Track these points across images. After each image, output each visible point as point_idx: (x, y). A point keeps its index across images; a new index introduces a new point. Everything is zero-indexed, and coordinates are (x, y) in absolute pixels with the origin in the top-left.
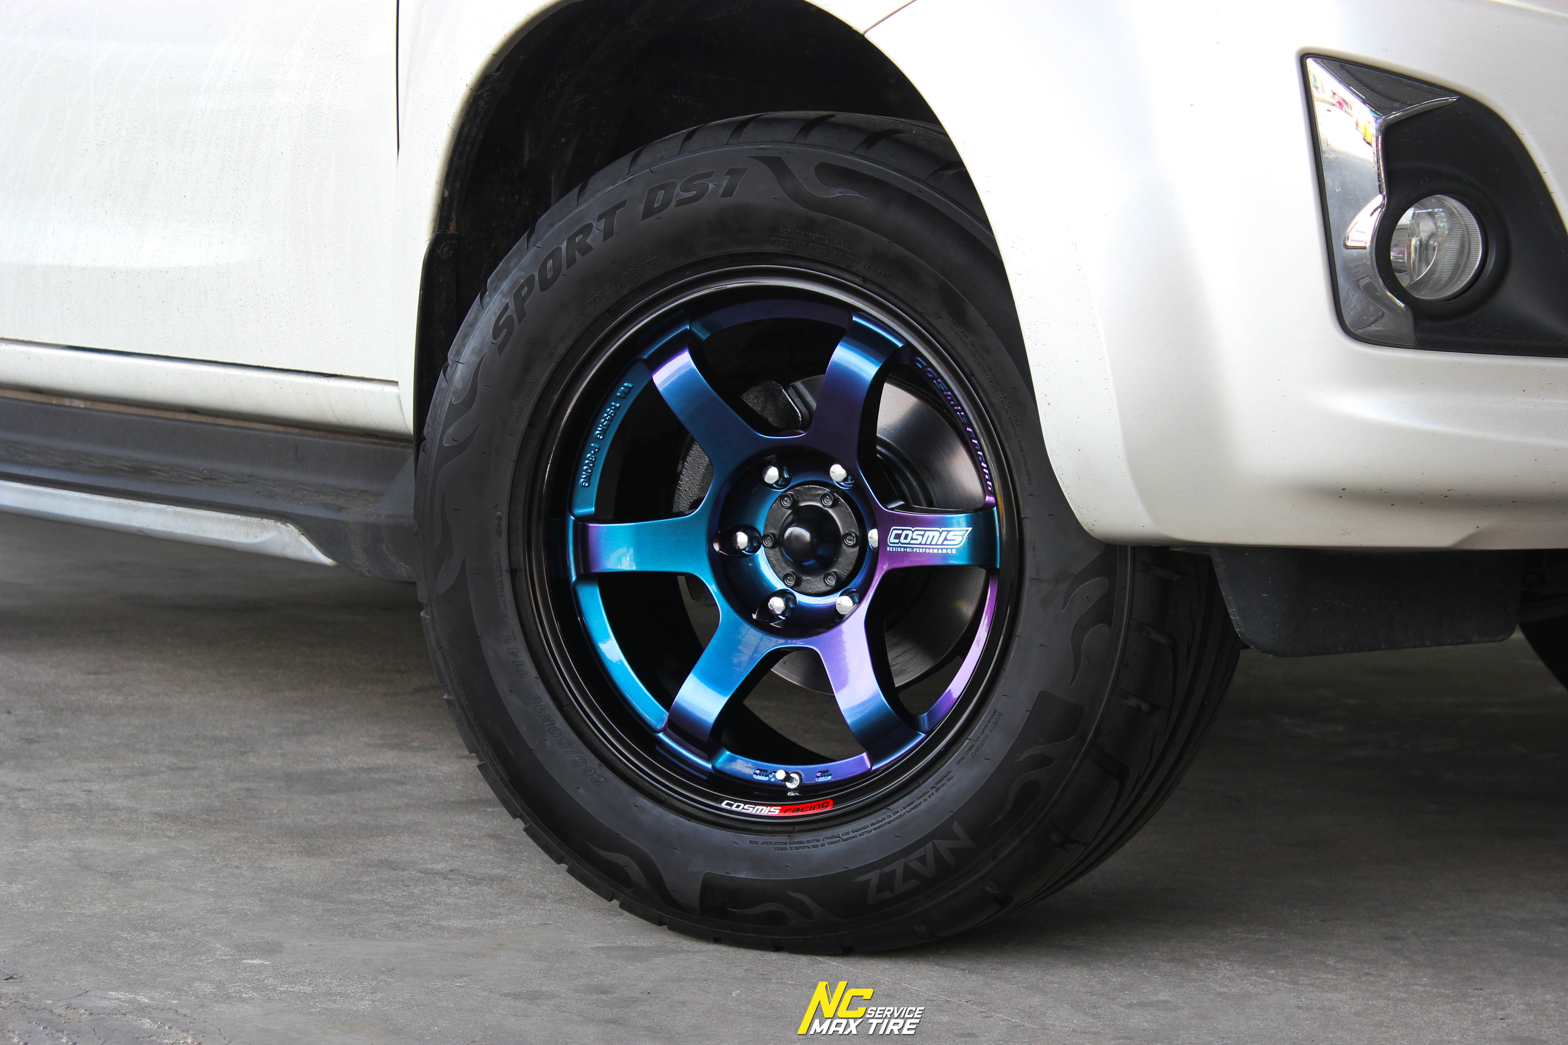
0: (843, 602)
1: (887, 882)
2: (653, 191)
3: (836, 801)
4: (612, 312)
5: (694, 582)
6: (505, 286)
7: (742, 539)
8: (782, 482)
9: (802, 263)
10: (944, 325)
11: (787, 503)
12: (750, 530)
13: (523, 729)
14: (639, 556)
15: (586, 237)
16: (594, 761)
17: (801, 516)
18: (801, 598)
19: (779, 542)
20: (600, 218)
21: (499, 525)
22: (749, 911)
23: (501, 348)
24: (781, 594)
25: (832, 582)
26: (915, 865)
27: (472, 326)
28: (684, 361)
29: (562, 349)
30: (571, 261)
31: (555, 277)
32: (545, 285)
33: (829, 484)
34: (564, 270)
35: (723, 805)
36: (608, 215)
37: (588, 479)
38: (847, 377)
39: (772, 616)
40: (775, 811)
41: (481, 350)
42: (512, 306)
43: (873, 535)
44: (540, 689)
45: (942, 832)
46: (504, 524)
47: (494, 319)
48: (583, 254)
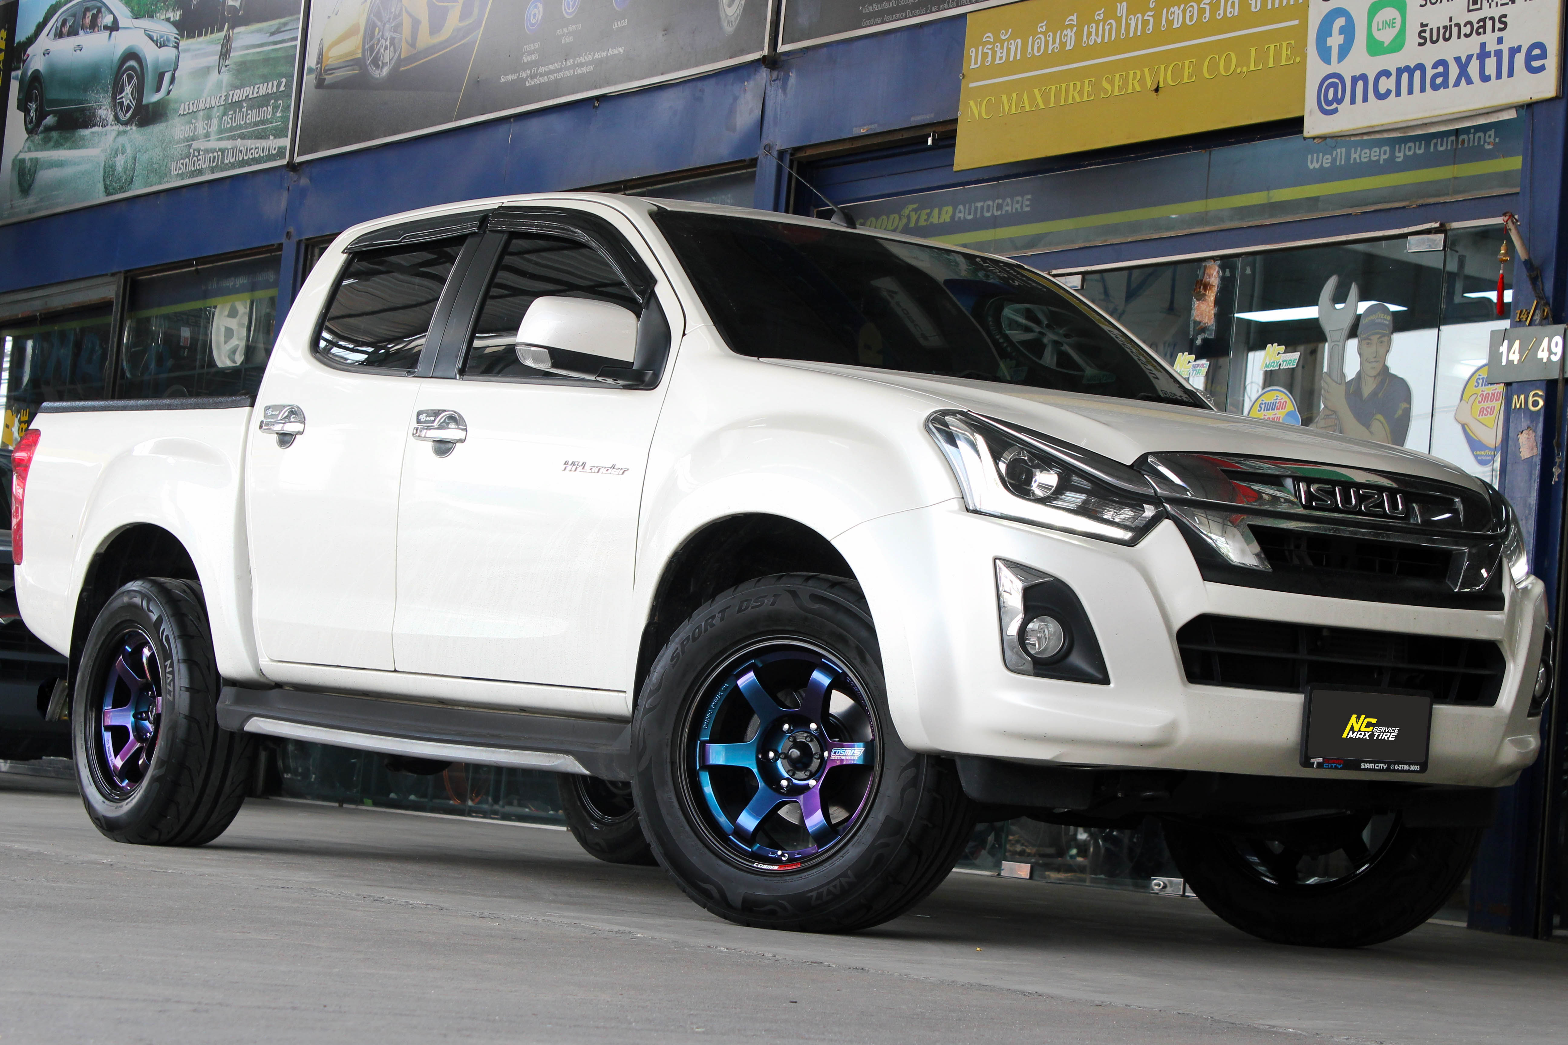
0: (812, 782)
1: (820, 896)
2: (742, 602)
3: (801, 863)
4: (722, 653)
5: (749, 771)
6: (677, 640)
7: (771, 755)
8: (789, 731)
9: (802, 635)
10: (857, 662)
11: (791, 739)
12: (776, 752)
13: (671, 830)
14: (727, 759)
15: (713, 620)
16: (700, 845)
17: (797, 745)
18: (794, 781)
19: (787, 757)
20: (719, 613)
21: (667, 742)
22: (762, 909)
23: (674, 666)
24: (787, 779)
25: (808, 773)
26: (832, 889)
27: (662, 657)
28: (751, 676)
29: (699, 668)
30: (706, 630)
31: (699, 636)
32: (694, 640)
33: (808, 731)
34: (702, 634)
35: (755, 865)
36: (722, 611)
37: (707, 725)
38: (817, 684)
39: (782, 788)
40: (776, 868)
41: (665, 667)
42: (680, 648)
43: (826, 754)
44: (680, 814)
45: (844, 875)
46: (670, 741)
47: (672, 653)
48: (711, 627)
